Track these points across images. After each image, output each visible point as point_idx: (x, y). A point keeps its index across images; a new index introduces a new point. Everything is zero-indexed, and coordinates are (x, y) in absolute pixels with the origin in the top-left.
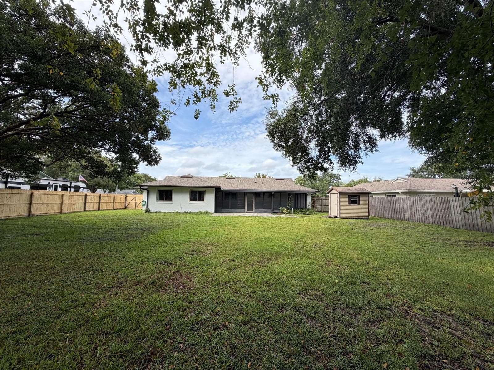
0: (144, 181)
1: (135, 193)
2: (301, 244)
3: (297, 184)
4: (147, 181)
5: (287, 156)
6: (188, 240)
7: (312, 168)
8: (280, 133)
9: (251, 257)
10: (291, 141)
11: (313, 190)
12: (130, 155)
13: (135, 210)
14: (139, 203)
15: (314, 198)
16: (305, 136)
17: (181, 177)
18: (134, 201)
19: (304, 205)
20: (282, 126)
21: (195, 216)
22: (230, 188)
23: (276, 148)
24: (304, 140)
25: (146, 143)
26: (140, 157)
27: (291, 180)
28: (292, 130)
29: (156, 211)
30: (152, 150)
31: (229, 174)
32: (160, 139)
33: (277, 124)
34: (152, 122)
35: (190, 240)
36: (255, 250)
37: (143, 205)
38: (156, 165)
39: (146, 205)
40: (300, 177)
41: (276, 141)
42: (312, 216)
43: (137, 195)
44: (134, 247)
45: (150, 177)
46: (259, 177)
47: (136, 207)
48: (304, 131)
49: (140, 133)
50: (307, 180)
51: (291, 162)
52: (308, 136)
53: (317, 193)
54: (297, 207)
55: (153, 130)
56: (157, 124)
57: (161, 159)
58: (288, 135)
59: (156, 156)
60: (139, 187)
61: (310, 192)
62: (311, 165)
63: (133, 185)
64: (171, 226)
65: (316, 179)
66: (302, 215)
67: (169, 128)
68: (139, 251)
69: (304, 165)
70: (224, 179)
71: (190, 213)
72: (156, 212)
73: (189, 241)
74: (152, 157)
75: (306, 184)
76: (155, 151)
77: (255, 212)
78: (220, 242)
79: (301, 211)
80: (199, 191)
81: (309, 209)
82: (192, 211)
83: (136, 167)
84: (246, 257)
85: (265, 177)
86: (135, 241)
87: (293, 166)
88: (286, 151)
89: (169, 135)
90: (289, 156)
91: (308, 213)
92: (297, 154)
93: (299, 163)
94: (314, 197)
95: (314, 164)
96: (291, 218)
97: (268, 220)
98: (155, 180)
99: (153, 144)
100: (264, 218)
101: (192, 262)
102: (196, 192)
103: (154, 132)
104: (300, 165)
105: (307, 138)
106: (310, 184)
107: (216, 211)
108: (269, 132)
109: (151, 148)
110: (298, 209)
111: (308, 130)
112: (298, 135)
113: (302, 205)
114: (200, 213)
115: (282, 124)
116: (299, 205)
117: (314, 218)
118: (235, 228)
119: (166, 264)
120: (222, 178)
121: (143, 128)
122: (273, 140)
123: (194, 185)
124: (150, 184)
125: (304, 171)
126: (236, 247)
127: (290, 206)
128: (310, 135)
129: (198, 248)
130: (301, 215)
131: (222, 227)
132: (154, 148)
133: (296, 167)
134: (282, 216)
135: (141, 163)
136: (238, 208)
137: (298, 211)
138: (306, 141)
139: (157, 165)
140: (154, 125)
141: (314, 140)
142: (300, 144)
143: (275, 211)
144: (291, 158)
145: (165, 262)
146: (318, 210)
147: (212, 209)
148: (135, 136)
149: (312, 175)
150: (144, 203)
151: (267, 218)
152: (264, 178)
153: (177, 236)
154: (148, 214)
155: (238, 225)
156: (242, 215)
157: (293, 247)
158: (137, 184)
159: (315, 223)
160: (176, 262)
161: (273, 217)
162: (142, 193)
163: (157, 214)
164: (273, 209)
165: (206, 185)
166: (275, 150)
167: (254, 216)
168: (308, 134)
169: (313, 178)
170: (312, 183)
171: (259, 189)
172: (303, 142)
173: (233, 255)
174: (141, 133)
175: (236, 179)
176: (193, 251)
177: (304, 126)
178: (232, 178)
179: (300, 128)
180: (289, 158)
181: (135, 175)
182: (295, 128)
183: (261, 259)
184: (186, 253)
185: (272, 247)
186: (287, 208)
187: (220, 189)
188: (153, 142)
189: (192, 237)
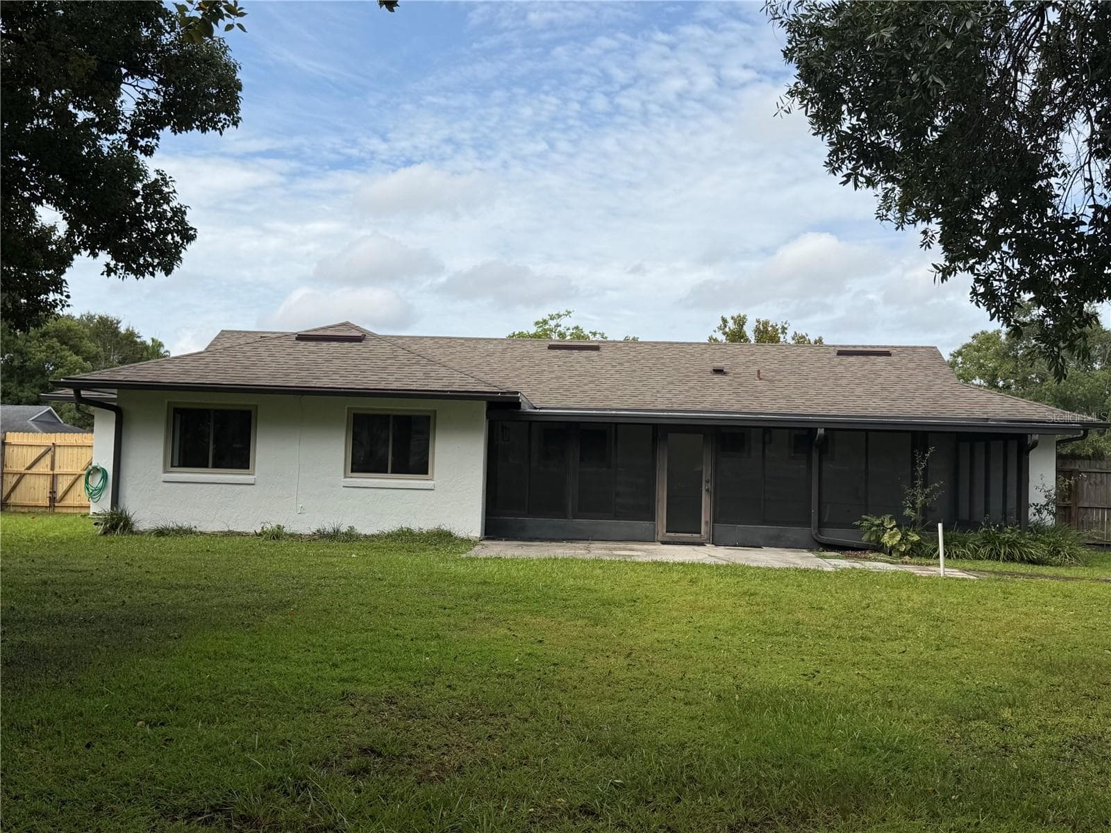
0: (93, 358)
1: (48, 425)
2: (986, 734)
3: (966, 378)
4: (115, 358)
5: (911, 215)
6: (339, 688)
7: (1064, 287)
8: (874, 75)
9: (694, 797)
10: (938, 122)
11: (1069, 416)
12: (21, 213)
13: (48, 521)
14: (71, 479)
15: (1077, 466)
16: (1025, 87)
17: (302, 338)
18: (44, 467)
19: (1012, 504)
20: (887, 34)
21: (374, 555)
22: (570, 403)
23: (847, 167)
24: (1021, 117)
25: (106, 143)
26: (73, 225)
27: (933, 352)
28: (945, 55)
29: (161, 524)
30: (139, 186)
31: (567, 324)
32: (182, 125)
33: (852, 21)
34: (136, 27)
35: (350, 687)
36: (720, 763)
37: (94, 494)
38: (160, 274)
39: (108, 494)
40: (986, 340)
41: (847, 123)
42: (1062, 571)
43: (59, 438)
44: (50, 722)
45: (131, 335)
46: (737, 336)
47: (52, 499)
48: (1020, 64)
49: (76, 92)
50: (1031, 355)
51: (937, 247)
52: (1046, 92)
53: (1093, 436)
54: (964, 514)
55: (144, 75)
56: (166, 39)
57: (192, 238)
58: (924, 88)
59: (161, 217)
60: (70, 392)
61: (1046, 429)
62: (1060, 267)
63: (38, 380)
64: (246, 607)
65: (1086, 356)
66: (1000, 566)
67: (233, 56)
68: (79, 745)
69: (1014, 265)
70: (540, 352)
71: (350, 537)
72: (161, 533)
73: (345, 696)
74: (138, 223)
75: (1024, 382)
76: (157, 192)
77: (716, 543)
78: (518, 706)
79: (988, 540)
80: (399, 419)
81: (1039, 529)
82: (364, 529)
83: (58, 285)
84: (661, 799)
85: (774, 339)
86: (56, 687)
87: (946, 273)
88: (905, 186)
89: (235, 100)
90: (925, 216)
91: (1035, 553)
92: (976, 200)
93: (982, 256)
94: (1074, 457)
95: (1077, 263)
96: (933, 582)
97: (792, 590)
98: (153, 352)
99: (148, 151)
100: (766, 574)
101: (358, 811)
102: (383, 420)
103: (148, 83)
104: (993, 267)
105: (1038, 99)
106: (1051, 380)
107: (494, 528)
108: (807, 73)
109: (137, 173)
110: (975, 526)
111: (1046, 50)
112: (982, 83)
113: (996, 504)
114: (405, 538)
115: (886, 21)
116: (979, 507)
117: (1070, 585)
118: (599, 630)
119: (220, 817)
120: (529, 345)
121: (93, 63)
122: (825, 121)
123: (372, 381)
124: (128, 373)
125: (1014, 304)
126: (607, 734)
127: (925, 510)
128: (1057, 85)
129: (392, 734)
130: (988, 565)
131: (528, 618)
132: (153, 176)
133: (964, 280)
134: (878, 565)
135: (82, 259)
136: (617, 516)
137: (974, 538)
138: (1031, 120)
139: (168, 272)
140: (152, 44)
141: (1080, 116)
142: (996, 141)
143: (832, 535)
144: (935, 226)
145: (214, 809)
146: (1095, 533)
147: (469, 521)
148: (45, 104)
149: (1064, 325)
150: (96, 481)
151: (781, 575)
152: (768, 347)
153: (281, 667)
154: (121, 544)
155: (619, 613)
156: (643, 553)
157: (944, 750)
158: (59, 375)
159: (1075, 617)
160: (276, 813)
161: (819, 574)
162: (85, 424)
163: (168, 542)
164: (821, 525)
165: (436, 386)
166: (840, 177)
167: (709, 561)
168: (1043, 78)
169: (1071, 348)
170: (1060, 374)
171: (736, 407)
172: (1011, 125)
173: (592, 779)
174: (82, 94)
175: (605, 352)
176: (364, 751)
177: (1025, 28)
178: (581, 345)
179: (994, 45)
180: (922, 226)
181: (51, 325)
182: (962, 42)
183: (753, 814)
184: (326, 764)
185: (815, 748)
186: (904, 524)
187: (518, 405)
188: (142, 143)
189: (362, 674)
